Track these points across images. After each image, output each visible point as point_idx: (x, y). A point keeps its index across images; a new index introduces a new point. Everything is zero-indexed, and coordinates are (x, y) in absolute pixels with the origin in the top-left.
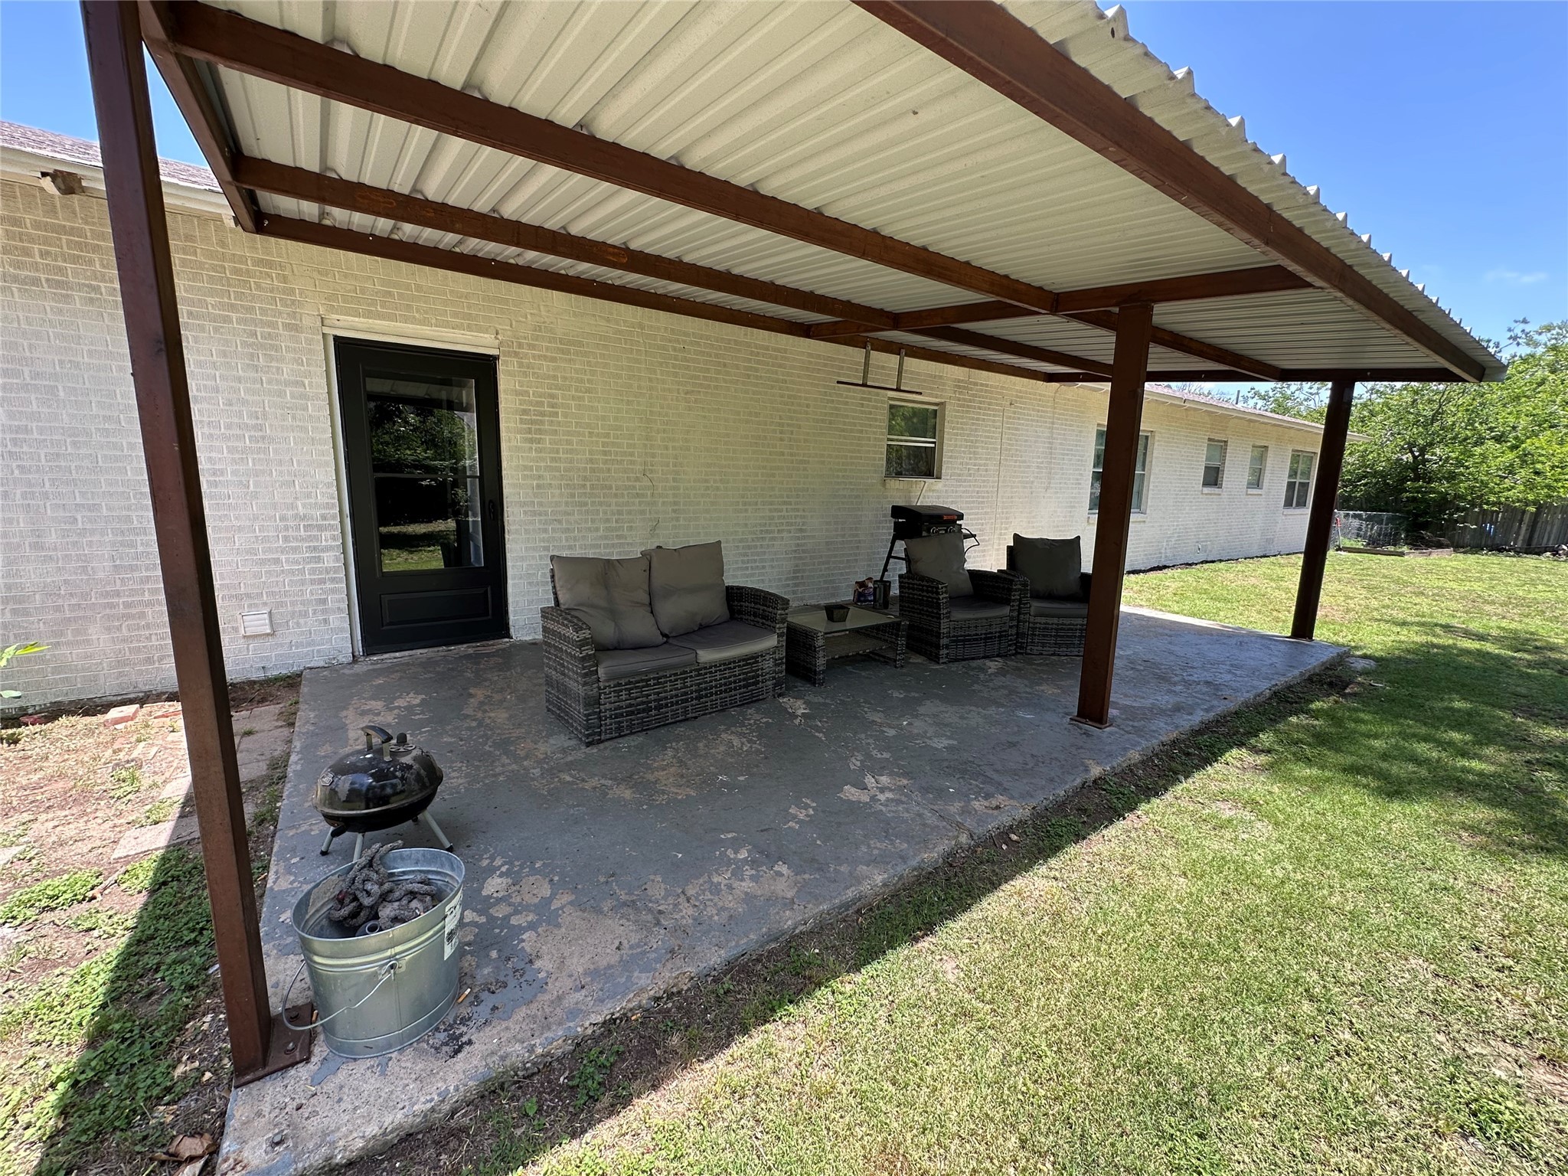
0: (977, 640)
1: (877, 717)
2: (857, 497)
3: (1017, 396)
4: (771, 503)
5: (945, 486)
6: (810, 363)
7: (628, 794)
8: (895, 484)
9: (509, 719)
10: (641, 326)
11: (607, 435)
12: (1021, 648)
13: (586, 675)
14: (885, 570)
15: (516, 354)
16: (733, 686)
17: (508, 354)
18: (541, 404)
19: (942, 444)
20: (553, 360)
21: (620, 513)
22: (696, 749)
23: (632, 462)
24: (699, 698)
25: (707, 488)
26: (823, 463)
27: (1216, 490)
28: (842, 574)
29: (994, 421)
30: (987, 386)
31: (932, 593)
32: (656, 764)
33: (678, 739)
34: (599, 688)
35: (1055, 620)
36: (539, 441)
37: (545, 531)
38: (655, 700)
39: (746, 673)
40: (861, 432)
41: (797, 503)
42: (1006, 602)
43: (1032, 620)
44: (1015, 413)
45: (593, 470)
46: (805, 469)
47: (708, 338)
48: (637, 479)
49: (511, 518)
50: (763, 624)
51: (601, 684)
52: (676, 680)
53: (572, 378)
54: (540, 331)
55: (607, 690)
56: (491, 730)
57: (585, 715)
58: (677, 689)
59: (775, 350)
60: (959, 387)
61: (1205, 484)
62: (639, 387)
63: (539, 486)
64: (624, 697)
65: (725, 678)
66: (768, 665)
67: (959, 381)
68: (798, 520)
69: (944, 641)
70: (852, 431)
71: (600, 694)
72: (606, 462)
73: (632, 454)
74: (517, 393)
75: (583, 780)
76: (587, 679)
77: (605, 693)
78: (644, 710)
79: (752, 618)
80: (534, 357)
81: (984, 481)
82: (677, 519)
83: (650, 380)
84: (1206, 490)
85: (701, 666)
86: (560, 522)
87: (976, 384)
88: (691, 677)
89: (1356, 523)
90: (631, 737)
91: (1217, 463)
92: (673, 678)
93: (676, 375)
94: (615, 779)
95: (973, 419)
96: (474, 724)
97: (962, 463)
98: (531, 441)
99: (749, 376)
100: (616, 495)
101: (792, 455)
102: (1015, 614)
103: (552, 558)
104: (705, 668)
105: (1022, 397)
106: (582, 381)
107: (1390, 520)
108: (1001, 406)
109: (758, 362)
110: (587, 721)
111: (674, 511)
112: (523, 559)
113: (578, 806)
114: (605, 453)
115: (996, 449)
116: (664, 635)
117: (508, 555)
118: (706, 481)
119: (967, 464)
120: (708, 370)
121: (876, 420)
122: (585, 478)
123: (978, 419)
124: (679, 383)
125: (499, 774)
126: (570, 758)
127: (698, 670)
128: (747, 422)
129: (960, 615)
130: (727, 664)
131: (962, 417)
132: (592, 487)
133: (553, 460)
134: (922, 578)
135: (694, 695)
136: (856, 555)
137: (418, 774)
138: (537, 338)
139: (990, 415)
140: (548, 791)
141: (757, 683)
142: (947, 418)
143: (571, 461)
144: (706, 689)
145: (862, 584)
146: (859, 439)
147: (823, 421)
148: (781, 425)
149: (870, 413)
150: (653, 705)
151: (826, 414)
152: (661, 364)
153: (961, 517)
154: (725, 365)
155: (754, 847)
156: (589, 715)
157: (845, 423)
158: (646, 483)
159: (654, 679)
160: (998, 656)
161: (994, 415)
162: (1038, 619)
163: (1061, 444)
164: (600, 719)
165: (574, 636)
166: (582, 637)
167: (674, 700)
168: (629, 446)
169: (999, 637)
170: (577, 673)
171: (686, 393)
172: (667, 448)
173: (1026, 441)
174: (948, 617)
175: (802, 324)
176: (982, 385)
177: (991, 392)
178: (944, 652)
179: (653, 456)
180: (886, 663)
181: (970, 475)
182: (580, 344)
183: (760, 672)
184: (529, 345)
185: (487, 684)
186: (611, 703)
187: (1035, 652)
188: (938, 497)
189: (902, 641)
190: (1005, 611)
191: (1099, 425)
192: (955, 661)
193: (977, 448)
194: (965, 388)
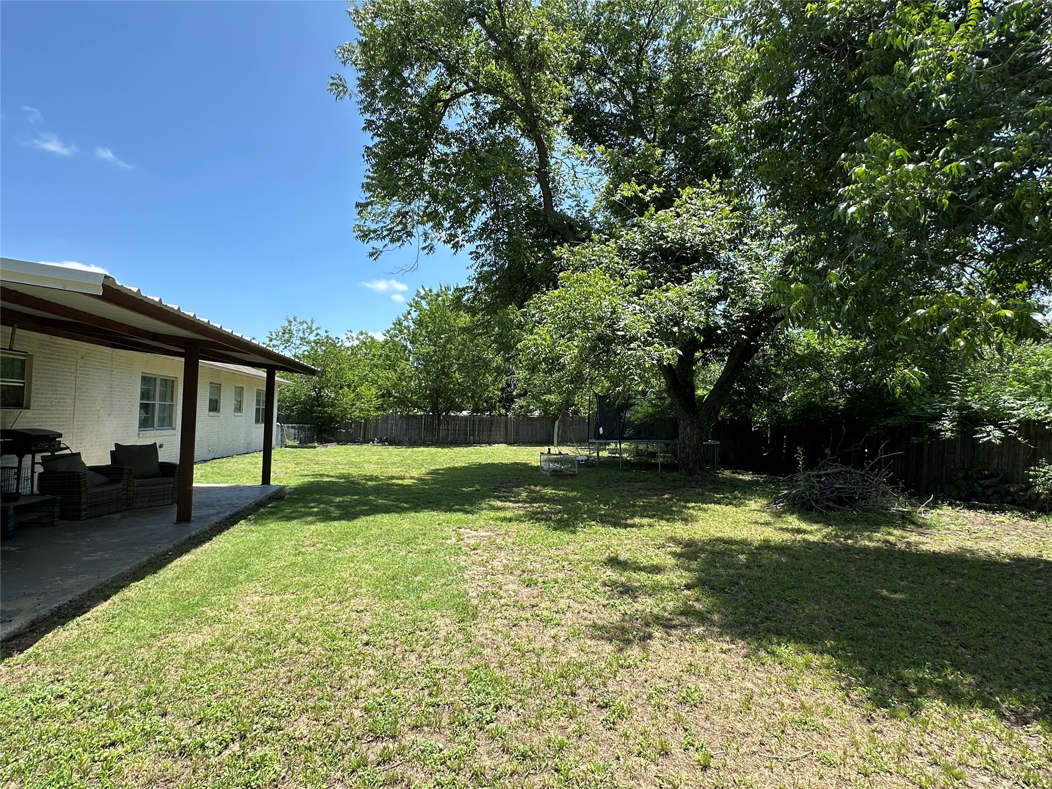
0: (103, 504)
3: (87, 353)
5: (33, 414)
12: (128, 506)
19: (30, 384)
27: (217, 414)
29: (69, 369)
35: (149, 488)
42: (120, 480)
43: (135, 489)
44: (85, 363)
60: (43, 345)
61: (210, 410)
67: (42, 340)
69: (83, 507)
81: (63, 410)
84: (211, 414)
87: (55, 343)
89: (292, 431)
91: (215, 397)
95: (54, 367)
97: (46, 398)
102: (125, 487)
105: (89, 353)
107: (309, 429)
108: (75, 358)
115: (72, 388)
119: (50, 398)
123: (57, 367)
129: (93, 490)
131: (46, 366)
139: (67, 365)
142: (34, 366)
153: (60, 436)
160: (116, 512)
161: (70, 365)
162: (139, 488)
163: (118, 385)
169: (117, 501)
173: (93, 382)
174: (86, 492)
177: (68, 349)
178: (83, 513)
181: (53, 406)
187: (137, 507)
188: (28, 422)
189: (57, 509)
190: (120, 485)
191: (142, 373)
192: (91, 517)
193: (58, 387)
194: (47, 345)
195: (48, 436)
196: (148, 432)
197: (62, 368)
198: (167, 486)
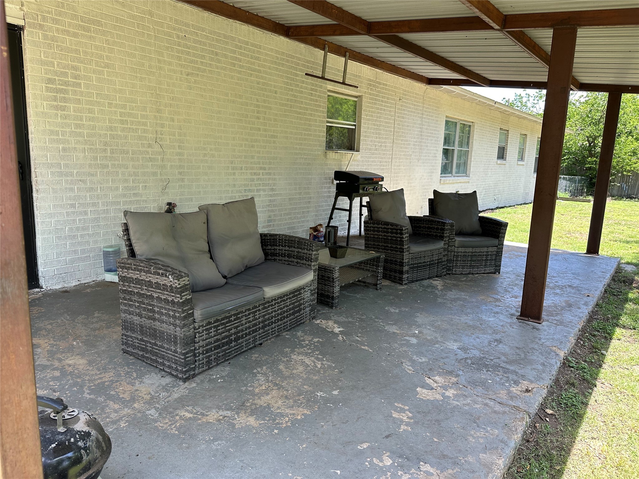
0: (424, 266)
1: (394, 329)
2: (309, 164)
3: (404, 94)
4: (252, 168)
5: (362, 157)
6: (278, 58)
7: (252, 421)
8: (332, 155)
9: (90, 363)
10: (151, 14)
11: (124, 107)
12: (449, 270)
13: (185, 317)
14: (331, 218)
15: (41, 27)
16: (285, 314)
17: (33, 26)
18: (65, 74)
19: (360, 126)
20: (75, 35)
21: (136, 174)
22: (280, 371)
23: (145, 131)
24: (263, 327)
25: (205, 155)
26: (287, 138)
27: (503, 162)
28: (299, 222)
29: (390, 111)
30: (386, 85)
31: (397, 233)
32: (257, 390)
33: (259, 364)
34: (195, 328)
35: (470, 250)
36: (63, 109)
37: (72, 190)
38: (235, 334)
39: (293, 304)
40: (311, 115)
41: (269, 169)
42: (441, 238)
43: (456, 250)
44: (402, 106)
45: (112, 137)
46: (274, 142)
47: (203, 30)
48: (150, 146)
49: (39, 179)
50: (297, 263)
51: (196, 325)
52: (249, 314)
53: (92, 53)
54: (63, 7)
55: (200, 330)
56: (79, 377)
57: (184, 354)
58: (250, 322)
59: (253, 45)
60: (370, 85)
61: (498, 158)
62: (150, 67)
63: (64, 150)
64: (212, 334)
65: (281, 309)
66: (307, 295)
67: (370, 80)
68: (271, 182)
69: (406, 268)
70: (305, 114)
71: (195, 333)
72: (123, 130)
73: (145, 124)
74: (43, 63)
75: (203, 414)
76: (186, 322)
77: (199, 333)
78: (227, 343)
79: (286, 258)
80: (58, 30)
81: (384, 154)
82: (183, 180)
83: (159, 61)
84: (499, 161)
85: (266, 300)
86: (84, 181)
87: (380, 83)
88: (259, 310)
89: (565, 183)
90: (219, 368)
91: (503, 144)
92: (247, 313)
93: (179, 58)
94: (230, 409)
95: (378, 109)
96: (57, 374)
97: (371, 141)
98: (57, 108)
99: (234, 65)
100: (132, 159)
101: (265, 130)
102: (446, 246)
103: (126, 213)
104: (268, 302)
105: (406, 95)
106: (101, 57)
107: (580, 181)
108: (394, 100)
109: (241, 54)
110: (185, 359)
111: (180, 173)
112: (51, 215)
113: (215, 440)
114: (122, 122)
115: (391, 131)
116: (225, 277)
117: (36, 212)
118: (204, 149)
119: (375, 142)
120: (203, 57)
121: (320, 106)
122: (106, 144)
123: (381, 109)
124: (181, 65)
125: (118, 421)
126: (176, 396)
127: (263, 304)
128: (233, 102)
129: (416, 249)
130: (282, 297)
131: (372, 108)
132: (112, 152)
133: (78, 126)
134: (387, 224)
135: (261, 325)
136: (308, 208)
137: (97, 440)
138: (60, 14)
139: (388, 107)
140: (178, 429)
141: (300, 310)
142: (363, 108)
143: (94, 128)
144: (269, 319)
145: (315, 229)
146: (310, 120)
147: (286, 105)
148: (258, 106)
149: (317, 101)
150: (233, 337)
151: (288, 100)
152: (167, 48)
153: (382, 179)
154: (217, 54)
155: (390, 452)
156: (187, 353)
157: (301, 108)
158: (157, 148)
159: (234, 315)
160: (437, 277)
161: (391, 107)
162: (460, 250)
163: (427, 129)
164: (195, 355)
165: (176, 284)
166: (182, 283)
167: (247, 331)
168: (143, 116)
169: (438, 263)
170: (174, 317)
171: (188, 75)
172: (173, 120)
173: (408, 126)
174: (408, 251)
175: (283, 25)
176: (384, 84)
177: (389, 90)
178: (405, 276)
179: (163, 126)
180: (368, 287)
181: (376, 150)
182: (99, 23)
183: (302, 302)
184: (53, 19)
185: (43, 332)
186: (203, 340)
187: (458, 272)
188: (358, 165)
189: (381, 270)
190: (441, 245)
191: (447, 117)
192: (413, 282)
193: (381, 130)
194: (374, 86)
195: (372, 179)
196: (448, 178)
197: (384, 110)
198: (490, 249)
